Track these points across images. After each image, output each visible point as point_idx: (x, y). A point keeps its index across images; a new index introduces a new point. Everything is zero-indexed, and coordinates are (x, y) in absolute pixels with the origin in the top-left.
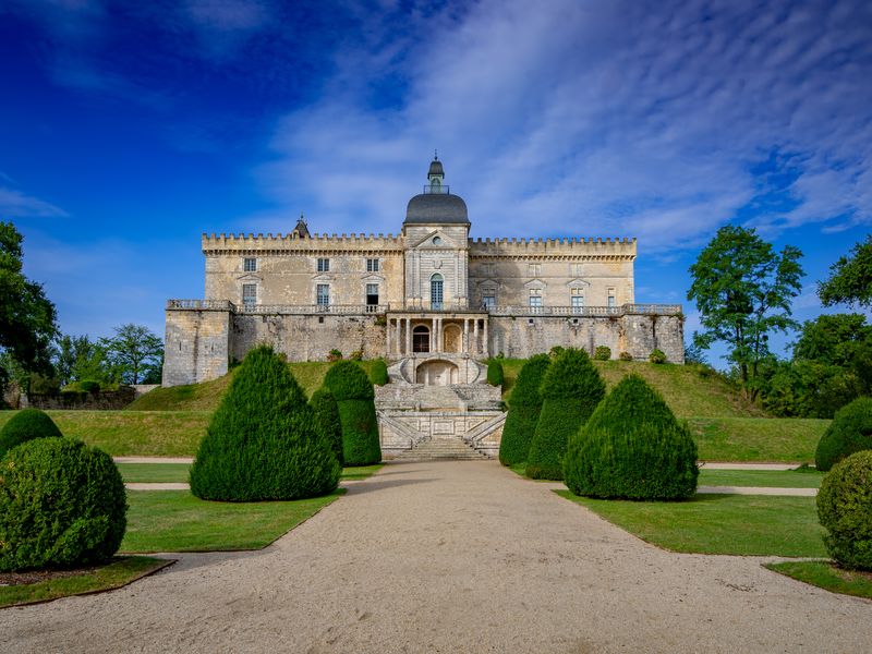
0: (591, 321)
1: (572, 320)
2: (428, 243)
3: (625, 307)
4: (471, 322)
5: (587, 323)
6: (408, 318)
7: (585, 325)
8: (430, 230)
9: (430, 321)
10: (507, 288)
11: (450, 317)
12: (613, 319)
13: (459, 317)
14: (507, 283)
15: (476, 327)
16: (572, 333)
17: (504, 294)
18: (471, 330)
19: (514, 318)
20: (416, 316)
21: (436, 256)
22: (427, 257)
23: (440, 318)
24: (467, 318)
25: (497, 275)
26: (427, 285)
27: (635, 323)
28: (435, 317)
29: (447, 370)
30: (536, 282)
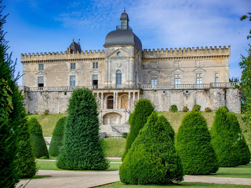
0: (195, 91)
1: (185, 91)
2: (115, 55)
3: (211, 84)
4: (132, 93)
5: (193, 93)
6: (102, 92)
7: (192, 94)
8: (116, 48)
9: (113, 93)
10: (163, 74)
11: (121, 91)
12: (206, 90)
13: (125, 91)
14: (163, 72)
15: (134, 96)
16: (185, 98)
17: (162, 77)
18: (132, 97)
19: (156, 91)
20: (106, 91)
21: (119, 61)
22: (114, 62)
23: (117, 92)
24: (129, 92)
25: (158, 67)
26: (114, 75)
27: (215, 92)
28: (114, 92)
29: (118, 117)
30: (178, 71)
